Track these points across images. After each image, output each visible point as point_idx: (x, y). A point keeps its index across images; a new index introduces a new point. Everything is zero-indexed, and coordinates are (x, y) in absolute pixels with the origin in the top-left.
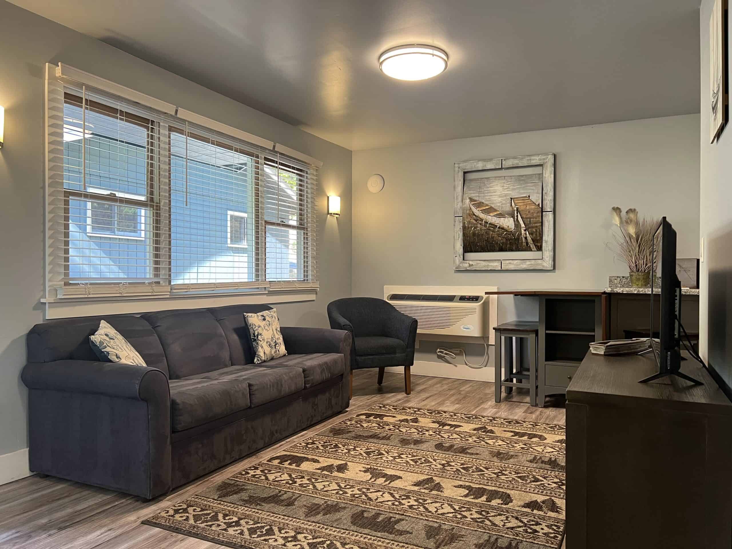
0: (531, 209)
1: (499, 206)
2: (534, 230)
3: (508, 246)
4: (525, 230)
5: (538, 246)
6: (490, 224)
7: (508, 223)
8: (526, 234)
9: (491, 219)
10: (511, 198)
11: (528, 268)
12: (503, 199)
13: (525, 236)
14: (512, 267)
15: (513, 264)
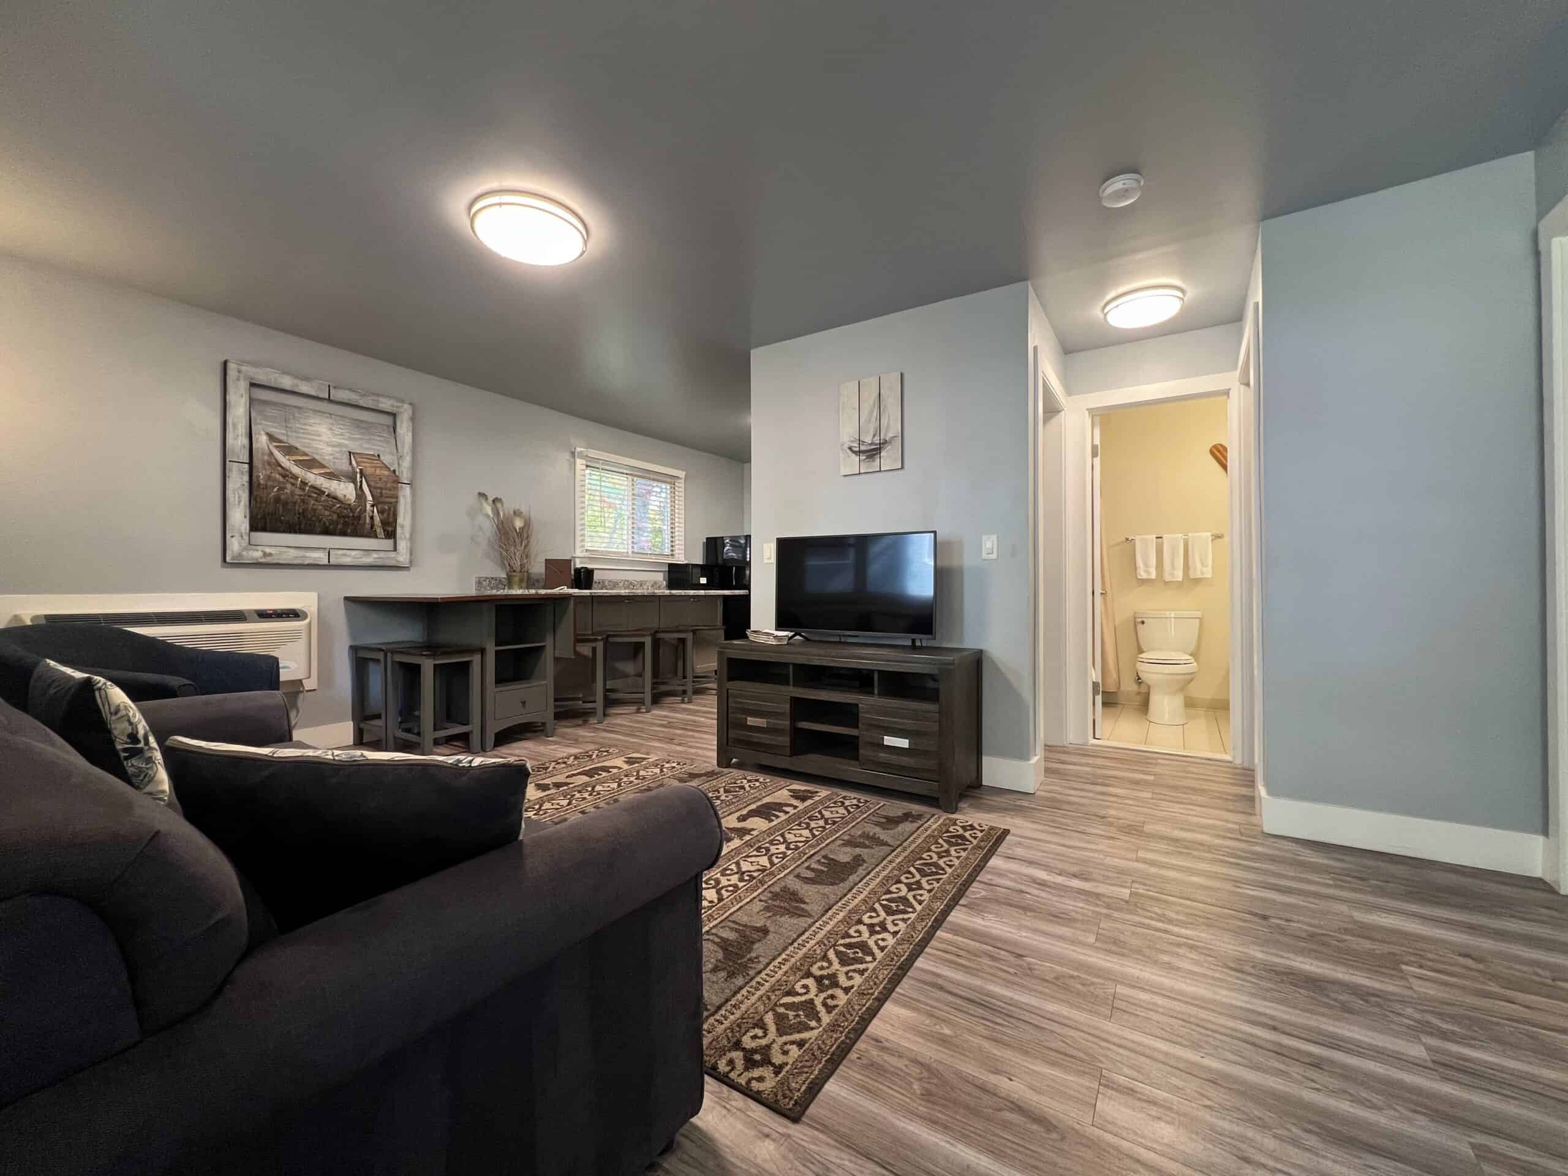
0: (384, 476)
1: (329, 460)
2: (386, 507)
3: (340, 527)
4: (373, 506)
5: (388, 531)
6: (312, 487)
7: (346, 490)
8: (373, 512)
9: (313, 478)
10: (350, 453)
11: (374, 564)
12: (335, 449)
13: (371, 514)
14: (347, 560)
15: (349, 556)
